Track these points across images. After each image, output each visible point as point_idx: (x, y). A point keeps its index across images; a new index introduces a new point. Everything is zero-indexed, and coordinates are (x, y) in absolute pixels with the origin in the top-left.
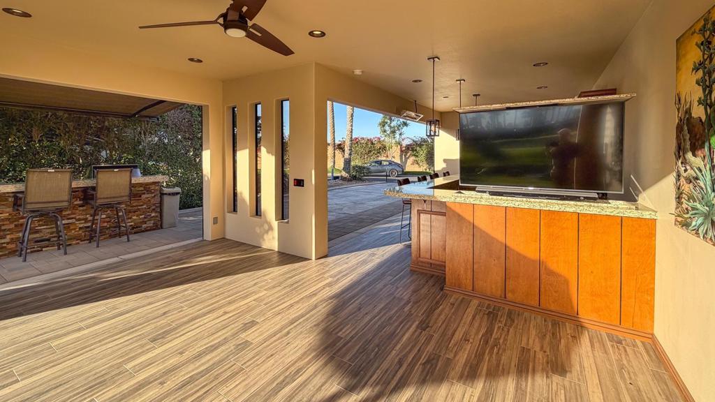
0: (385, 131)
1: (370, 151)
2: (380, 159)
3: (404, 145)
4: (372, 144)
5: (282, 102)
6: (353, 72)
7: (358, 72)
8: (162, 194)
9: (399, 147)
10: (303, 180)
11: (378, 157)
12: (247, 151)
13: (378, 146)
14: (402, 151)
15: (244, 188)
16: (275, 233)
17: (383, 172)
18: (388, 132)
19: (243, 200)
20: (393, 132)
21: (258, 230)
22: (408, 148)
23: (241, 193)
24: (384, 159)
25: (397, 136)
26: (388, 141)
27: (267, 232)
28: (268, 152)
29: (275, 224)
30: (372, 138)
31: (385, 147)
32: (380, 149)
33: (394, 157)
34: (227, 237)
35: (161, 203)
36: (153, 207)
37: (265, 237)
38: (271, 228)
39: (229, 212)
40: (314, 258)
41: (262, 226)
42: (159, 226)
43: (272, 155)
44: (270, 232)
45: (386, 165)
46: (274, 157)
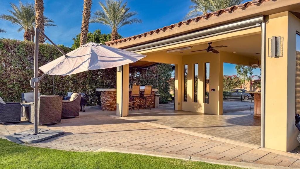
0: (240, 72)
1: (230, 84)
2: (236, 88)
3: (253, 80)
4: (231, 79)
5: (206, 63)
6: (233, 52)
7: (234, 52)
8: (155, 96)
9: (250, 81)
10: (215, 89)
11: (235, 87)
12: (192, 80)
13: (235, 81)
14: (251, 84)
15: (190, 93)
16: (203, 107)
17: (239, 97)
18: (242, 72)
19: (190, 97)
20: (246, 72)
21: (195, 107)
22: (256, 82)
23: (188, 95)
24: (239, 89)
25: (249, 74)
26: (242, 78)
27: (199, 108)
28: (200, 80)
29: (203, 104)
30: (231, 75)
31: (240, 82)
32: (236, 82)
33: (246, 88)
34: (183, 110)
35: (155, 99)
36: (153, 100)
37: (198, 109)
38: (201, 106)
39: (183, 101)
40: (218, 114)
41: (197, 105)
42: (154, 107)
43: (202, 81)
44: (200, 108)
45: (241, 93)
46: (203, 82)
